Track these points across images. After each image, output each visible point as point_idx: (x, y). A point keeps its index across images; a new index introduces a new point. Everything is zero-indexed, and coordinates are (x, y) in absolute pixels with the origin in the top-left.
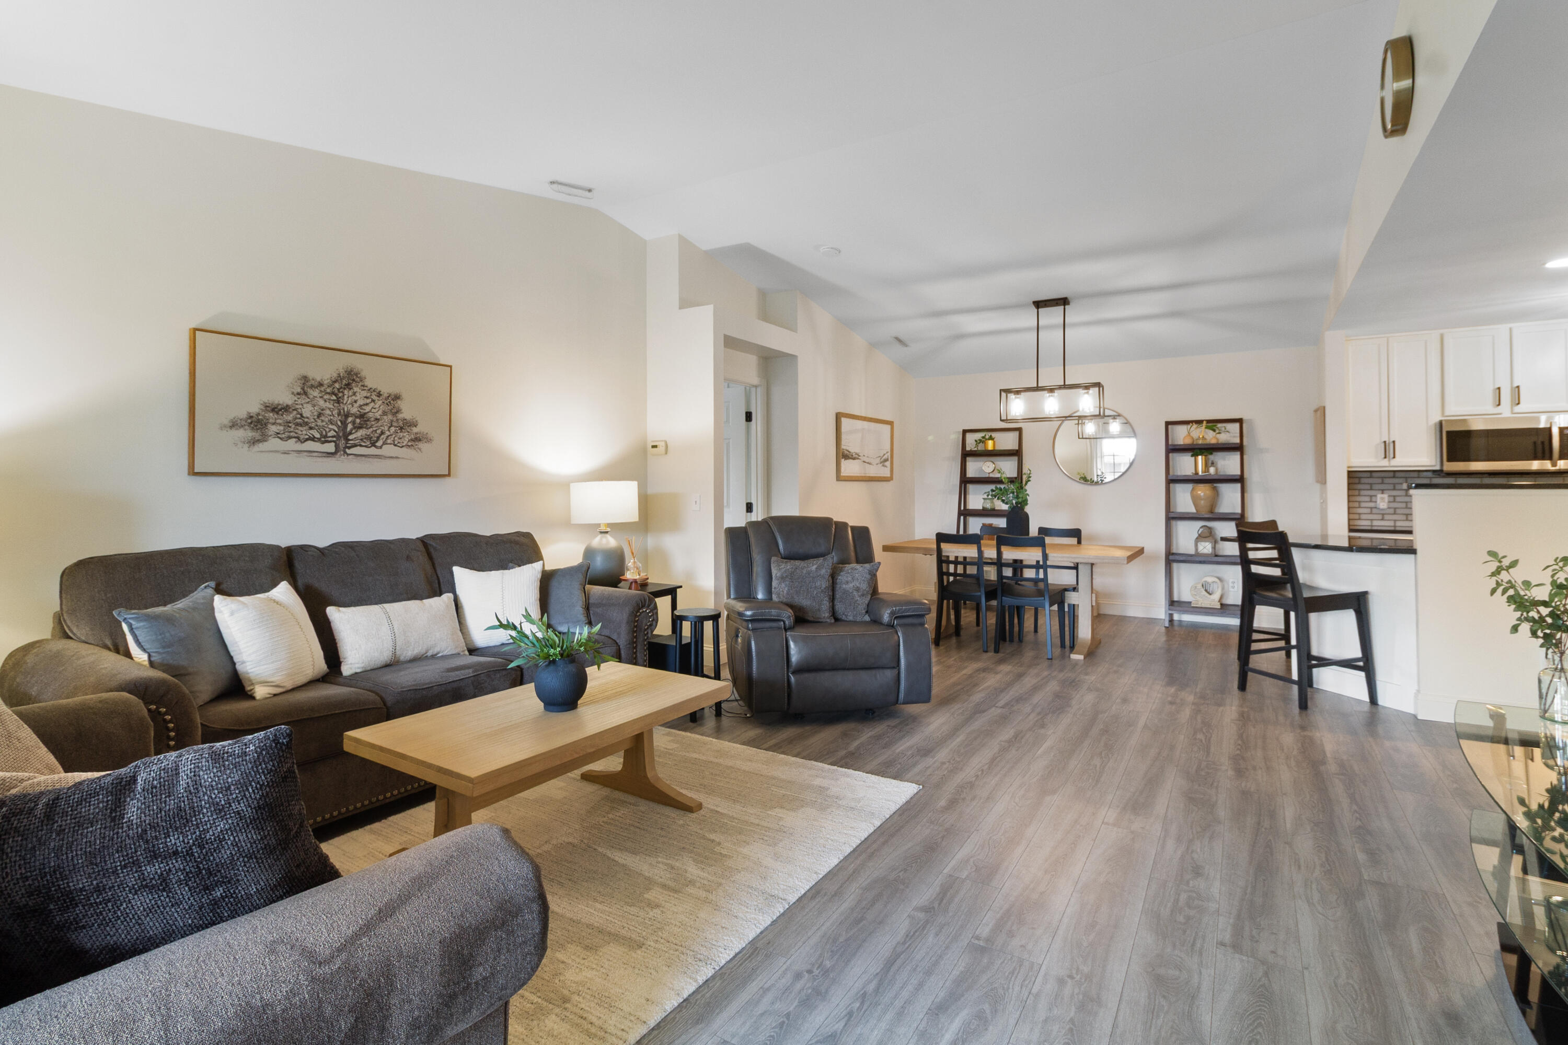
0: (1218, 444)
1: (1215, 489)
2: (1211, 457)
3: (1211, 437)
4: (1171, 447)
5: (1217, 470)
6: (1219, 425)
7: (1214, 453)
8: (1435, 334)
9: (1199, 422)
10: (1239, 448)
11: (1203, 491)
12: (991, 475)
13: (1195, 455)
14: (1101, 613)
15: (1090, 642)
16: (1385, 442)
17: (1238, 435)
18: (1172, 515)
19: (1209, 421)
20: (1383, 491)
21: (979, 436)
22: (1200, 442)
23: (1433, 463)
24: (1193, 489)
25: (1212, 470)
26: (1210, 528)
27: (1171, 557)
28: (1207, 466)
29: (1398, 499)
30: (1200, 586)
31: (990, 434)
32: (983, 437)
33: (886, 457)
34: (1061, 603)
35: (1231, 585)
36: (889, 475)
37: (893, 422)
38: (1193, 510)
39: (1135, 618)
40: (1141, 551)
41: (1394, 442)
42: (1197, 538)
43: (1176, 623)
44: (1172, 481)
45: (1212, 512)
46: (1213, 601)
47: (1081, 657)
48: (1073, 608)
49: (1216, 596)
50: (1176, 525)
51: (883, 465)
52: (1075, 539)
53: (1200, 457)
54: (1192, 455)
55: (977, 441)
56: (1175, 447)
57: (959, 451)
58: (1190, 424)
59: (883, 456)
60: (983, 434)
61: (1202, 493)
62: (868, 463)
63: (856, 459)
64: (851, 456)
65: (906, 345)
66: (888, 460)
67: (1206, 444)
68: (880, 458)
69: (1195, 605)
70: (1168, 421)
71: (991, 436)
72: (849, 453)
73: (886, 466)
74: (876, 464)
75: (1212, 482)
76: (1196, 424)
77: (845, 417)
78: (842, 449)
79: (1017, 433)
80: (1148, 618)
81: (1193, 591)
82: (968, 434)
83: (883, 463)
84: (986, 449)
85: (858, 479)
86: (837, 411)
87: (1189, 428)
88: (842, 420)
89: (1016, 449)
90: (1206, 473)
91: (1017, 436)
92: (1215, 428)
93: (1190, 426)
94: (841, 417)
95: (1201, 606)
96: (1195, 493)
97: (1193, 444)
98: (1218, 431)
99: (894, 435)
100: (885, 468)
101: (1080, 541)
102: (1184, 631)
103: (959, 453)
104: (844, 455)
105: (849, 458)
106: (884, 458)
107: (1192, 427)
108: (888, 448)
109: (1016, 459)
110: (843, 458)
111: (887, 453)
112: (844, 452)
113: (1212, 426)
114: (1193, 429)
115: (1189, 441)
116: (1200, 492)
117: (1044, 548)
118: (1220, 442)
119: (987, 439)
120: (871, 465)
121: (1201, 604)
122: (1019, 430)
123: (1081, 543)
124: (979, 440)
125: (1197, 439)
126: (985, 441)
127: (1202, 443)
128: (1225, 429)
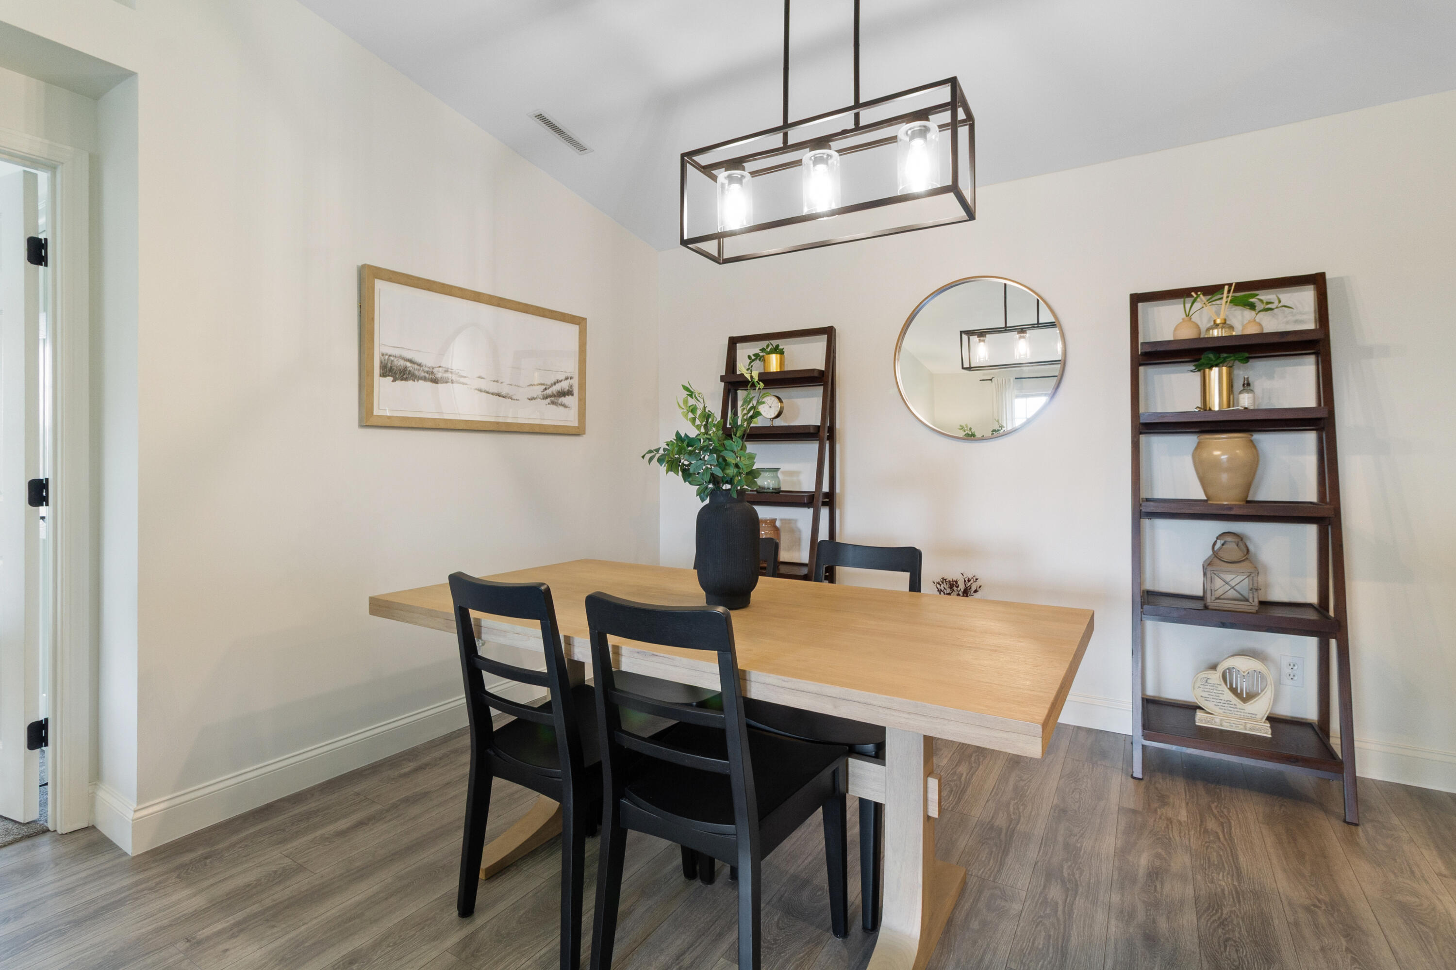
0: (1261, 335)
1: (1253, 445)
2: (1241, 372)
3: (1244, 323)
4: (1143, 351)
6: (1266, 295)
7: (1252, 362)
9: (1212, 291)
10: (1311, 344)
11: (1222, 449)
12: (778, 423)
13: (1202, 367)
17: (1314, 316)
18: (1148, 505)
19: (1241, 287)
21: (753, 349)
22: (1216, 333)
24: (1199, 446)
25: (1245, 401)
26: (1240, 538)
27: (1148, 610)
28: (1233, 389)
30: (1216, 677)
31: (775, 343)
32: (763, 350)
33: (565, 385)
35: (1286, 670)
36: (575, 424)
37: (585, 319)
38: (1197, 493)
42: (1209, 562)
43: (1159, 759)
44: (1148, 427)
45: (1244, 500)
46: (1249, 718)
48: (874, 813)
49: (1260, 705)
50: (1159, 530)
51: (553, 403)
52: (905, 577)
53: (1215, 370)
54: (1196, 366)
55: (753, 358)
56: (1154, 349)
57: (722, 377)
58: (1192, 296)
59: (555, 384)
60: (763, 344)
61: (1223, 454)
62: (493, 394)
63: (447, 382)
64: (422, 374)
65: (581, 148)
66: (570, 393)
67: (1231, 337)
68: (544, 387)
69: (1201, 720)
70: (1136, 294)
71: (778, 346)
72: (416, 367)
73: (565, 406)
74: (529, 399)
75: (1245, 428)
76: (1204, 295)
77: (390, 280)
78: (383, 355)
79: (825, 337)
80: (1089, 731)
81: (1198, 684)
82: (738, 345)
83: (553, 399)
84: (766, 371)
85: (452, 427)
86: (360, 264)
87: (1188, 306)
88: (379, 284)
89: (823, 369)
90: (1229, 407)
91: (825, 343)
92: (1252, 300)
93: (1191, 299)
94: (377, 278)
95: (1221, 725)
96: (1205, 455)
97: (1199, 339)
98: (1258, 308)
99: (586, 343)
100: (561, 408)
101: (915, 585)
102: (1187, 804)
103: (722, 381)
104: (391, 369)
105: (405, 376)
106: (557, 387)
107: (1195, 304)
108: (571, 367)
109: (822, 387)
110: (383, 375)
111: (567, 378)
112: (390, 362)
113: (1245, 296)
114: (1197, 305)
115: (1187, 333)
116: (1217, 453)
117: (730, 657)
118: (1265, 331)
119: (769, 353)
120: (502, 398)
121: (1221, 720)
122: (829, 332)
123: (919, 590)
124: (756, 355)
125: (1208, 329)
126: (767, 356)
127: (1218, 338)
128: (1280, 302)
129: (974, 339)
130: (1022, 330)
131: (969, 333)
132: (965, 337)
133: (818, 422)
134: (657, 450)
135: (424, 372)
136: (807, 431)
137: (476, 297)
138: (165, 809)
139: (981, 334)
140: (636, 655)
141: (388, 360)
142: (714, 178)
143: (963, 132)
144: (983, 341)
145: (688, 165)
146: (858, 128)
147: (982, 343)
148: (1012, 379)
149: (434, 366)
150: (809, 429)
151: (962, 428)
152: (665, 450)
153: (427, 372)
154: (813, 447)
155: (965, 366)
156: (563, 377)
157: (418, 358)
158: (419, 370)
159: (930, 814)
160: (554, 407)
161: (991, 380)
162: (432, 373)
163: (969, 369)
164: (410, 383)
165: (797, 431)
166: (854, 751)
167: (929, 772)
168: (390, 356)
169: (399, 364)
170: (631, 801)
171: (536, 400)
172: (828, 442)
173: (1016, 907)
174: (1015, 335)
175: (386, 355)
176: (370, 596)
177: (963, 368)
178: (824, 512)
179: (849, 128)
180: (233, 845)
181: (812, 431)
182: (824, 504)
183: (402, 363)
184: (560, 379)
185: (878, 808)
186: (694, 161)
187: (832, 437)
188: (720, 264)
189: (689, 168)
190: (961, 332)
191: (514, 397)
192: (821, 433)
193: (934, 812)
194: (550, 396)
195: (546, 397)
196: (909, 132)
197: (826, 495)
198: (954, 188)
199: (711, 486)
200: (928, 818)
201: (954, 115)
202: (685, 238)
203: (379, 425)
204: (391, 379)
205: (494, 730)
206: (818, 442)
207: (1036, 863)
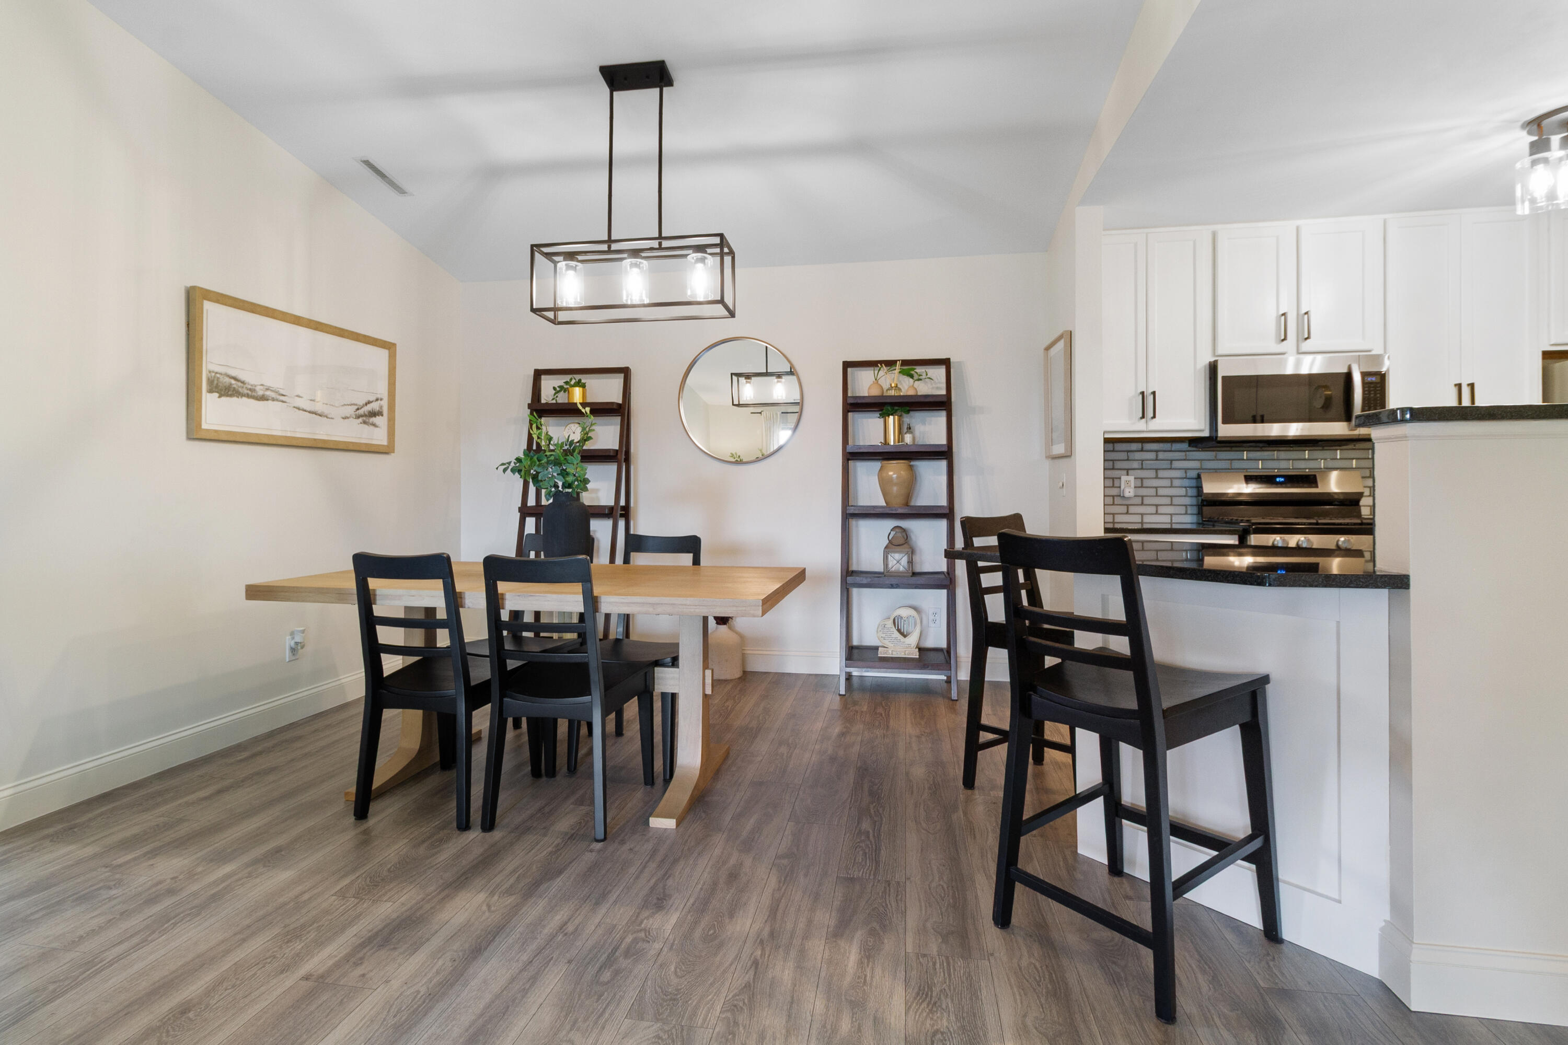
0: (916, 396)
1: (911, 467)
2: (907, 419)
3: (907, 387)
4: (850, 401)
5: (914, 439)
6: (920, 370)
7: (912, 413)
8: (1203, 233)
9: (890, 364)
10: (942, 404)
11: (895, 470)
13: (884, 415)
14: (749, 669)
15: (697, 772)
16: (1143, 393)
17: (944, 385)
18: (851, 510)
19: (905, 363)
20: (1128, 471)
21: (559, 381)
22: (892, 393)
23: (1202, 427)
24: (881, 469)
25: (908, 439)
26: (904, 530)
27: (850, 580)
28: (901, 431)
29: (1146, 483)
30: (890, 623)
31: (578, 377)
32: (566, 383)
33: (374, 406)
34: (646, 694)
35: (931, 617)
36: (385, 443)
37: (394, 345)
38: (882, 503)
39: (797, 676)
40: (799, 577)
41: (1154, 393)
42: (886, 547)
43: (855, 681)
44: (852, 456)
45: (907, 504)
46: (907, 648)
47: (669, 824)
48: (671, 700)
49: (913, 640)
50: (857, 526)
51: (365, 422)
52: (690, 557)
53: (891, 417)
54: (880, 414)
55: (558, 389)
56: (856, 401)
57: (529, 404)
58: (878, 366)
59: (366, 404)
60: (567, 378)
61: (894, 474)
62: (310, 412)
63: (267, 400)
64: (246, 391)
65: (400, 190)
66: (378, 413)
67: (900, 396)
68: (356, 407)
69: (881, 653)
70: (846, 362)
71: (580, 380)
72: (240, 384)
73: (374, 425)
74: (343, 418)
75: (908, 457)
76: (886, 366)
77: (217, 301)
78: (210, 372)
79: (622, 375)
80: (816, 675)
81: (880, 629)
82: (543, 377)
83: (364, 418)
84: (571, 402)
85: (274, 443)
86: (189, 285)
87: (876, 372)
88: (208, 305)
89: (620, 402)
90: (899, 442)
91: (622, 380)
92: (913, 372)
93: (878, 368)
94: (205, 299)
95: (892, 654)
96: (884, 475)
97: (882, 396)
98: (916, 377)
99: (395, 368)
100: (372, 427)
101: (696, 561)
102: (869, 703)
103: (529, 408)
104: (217, 386)
105: (230, 393)
106: (369, 408)
107: (880, 371)
108: (382, 390)
109: (619, 418)
110: (210, 391)
111: (377, 400)
112: (216, 379)
113: (909, 369)
114: (881, 373)
115: (875, 392)
116: (891, 473)
117: (589, 585)
118: (919, 394)
119: (574, 386)
120: (319, 417)
121: (892, 651)
122: (625, 372)
123: (699, 564)
124: (561, 387)
125: (888, 390)
126: (570, 389)
127: (894, 396)
128: (927, 375)
129: (742, 380)
130: (779, 376)
131: (739, 375)
132: (735, 378)
133: (616, 446)
134: (509, 463)
135: (247, 390)
136: (607, 454)
137: (297, 320)
138: (11, 795)
139: (748, 376)
140: (517, 597)
141: (214, 377)
142: (555, 263)
143: (728, 259)
144: (749, 382)
145: (536, 253)
146: (660, 248)
147: (748, 385)
148: (779, 413)
149: (256, 384)
150: (610, 452)
151: (732, 455)
152: (515, 463)
153: (250, 390)
154: (612, 468)
155: (735, 403)
156: (374, 398)
157: (242, 376)
158: (243, 387)
159: (707, 693)
160: (366, 426)
161: (760, 413)
162: (254, 390)
163: (739, 405)
164: (235, 399)
165: (600, 454)
166: (658, 663)
167: (706, 666)
168: (216, 373)
169: (225, 380)
170: (511, 698)
171: (350, 420)
172: (624, 464)
173: (759, 759)
174: (774, 379)
175: (213, 372)
176: (247, 584)
177: (733, 405)
178: (622, 524)
179: (655, 247)
180: (102, 814)
181: (612, 454)
182: (622, 516)
183: (227, 380)
184: (371, 400)
185: (674, 696)
186: (541, 251)
187: (627, 460)
188: (555, 324)
189: (537, 255)
190: (732, 374)
191: (329, 416)
192: (619, 455)
193: (709, 691)
194: (362, 416)
195: (358, 417)
196: (695, 258)
197: (623, 508)
198: (722, 301)
199: (553, 489)
200: (705, 696)
201: (722, 250)
202: (534, 307)
203: (208, 438)
204: (217, 395)
205: (385, 676)
206: (616, 463)
207: (773, 740)
